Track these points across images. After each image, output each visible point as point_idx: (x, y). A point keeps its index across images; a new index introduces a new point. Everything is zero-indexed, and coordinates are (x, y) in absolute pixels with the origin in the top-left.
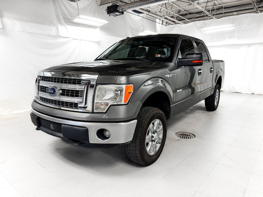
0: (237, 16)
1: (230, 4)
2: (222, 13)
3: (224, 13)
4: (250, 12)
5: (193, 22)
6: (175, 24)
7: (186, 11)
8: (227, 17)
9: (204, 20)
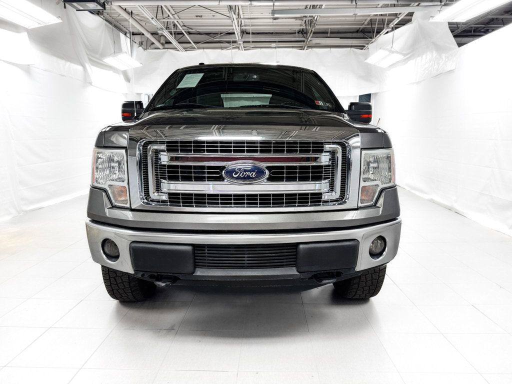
0: (273, 50)
1: (260, 29)
2: (250, 42)
3: (253, 42)
4: (293, 47)
5: (202, 50)
6: (164, 49)
7: (184, 26)
8: (259, 50)
9: (222, 48)
